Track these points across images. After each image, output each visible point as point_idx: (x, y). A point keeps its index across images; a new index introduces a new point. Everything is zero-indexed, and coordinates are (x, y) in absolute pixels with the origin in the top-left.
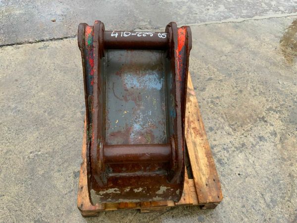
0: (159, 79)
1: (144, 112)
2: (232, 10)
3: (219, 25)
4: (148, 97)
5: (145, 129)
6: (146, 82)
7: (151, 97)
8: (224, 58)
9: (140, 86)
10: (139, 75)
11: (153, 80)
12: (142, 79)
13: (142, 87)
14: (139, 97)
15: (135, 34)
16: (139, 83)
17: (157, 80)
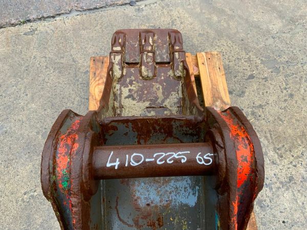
0: (193, 188)
4: (174, 219)
6: (170, 193)
7: (179, 219)
8: (271, 41)
9: (161, 201)
10: (159, 182)
11: (183, 189)
12: (164, 190)
13: (165, 203)
14: (159, 220)
15: (153, 160)
16: (158, 197)
17: (190, 190)
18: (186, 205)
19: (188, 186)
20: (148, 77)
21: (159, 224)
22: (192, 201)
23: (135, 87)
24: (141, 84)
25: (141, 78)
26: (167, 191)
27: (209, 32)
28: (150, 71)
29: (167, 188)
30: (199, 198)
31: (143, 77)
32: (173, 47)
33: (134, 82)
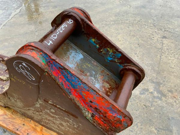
1: (91, 75)
2: (7, 9)
3: (12, 20)
4: (84, 66)
5: (101, 83)
6: (74, 60)
7: (85, 65)
9: (74, 65)
10: (67, 60)
11: (75, 55)
12: (71, 61)
13: (76, 64)
14: (81, 71)
15: (59, 32)
16: (72, 65)
17: (77, 54)
18: (81, 59)
19: (75, 53)
20: (8, 78)
21: (82, 72)
22: (81, 56)
23: (7, 87)
24: (8, 84)
25: (5, 82)
26: (72, 60)
27: (10, 49)
28: (5, 75)
29: (71, 59)
30: (82, 54)
31: (5, 80)
32: (4, 60)
33: (4, 87)
